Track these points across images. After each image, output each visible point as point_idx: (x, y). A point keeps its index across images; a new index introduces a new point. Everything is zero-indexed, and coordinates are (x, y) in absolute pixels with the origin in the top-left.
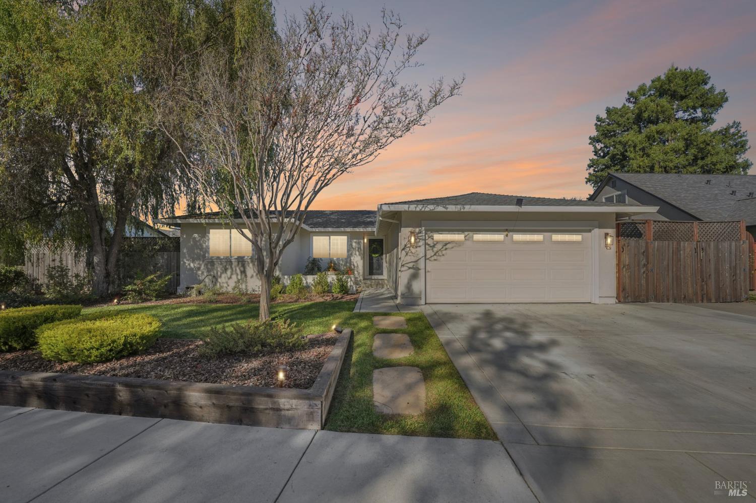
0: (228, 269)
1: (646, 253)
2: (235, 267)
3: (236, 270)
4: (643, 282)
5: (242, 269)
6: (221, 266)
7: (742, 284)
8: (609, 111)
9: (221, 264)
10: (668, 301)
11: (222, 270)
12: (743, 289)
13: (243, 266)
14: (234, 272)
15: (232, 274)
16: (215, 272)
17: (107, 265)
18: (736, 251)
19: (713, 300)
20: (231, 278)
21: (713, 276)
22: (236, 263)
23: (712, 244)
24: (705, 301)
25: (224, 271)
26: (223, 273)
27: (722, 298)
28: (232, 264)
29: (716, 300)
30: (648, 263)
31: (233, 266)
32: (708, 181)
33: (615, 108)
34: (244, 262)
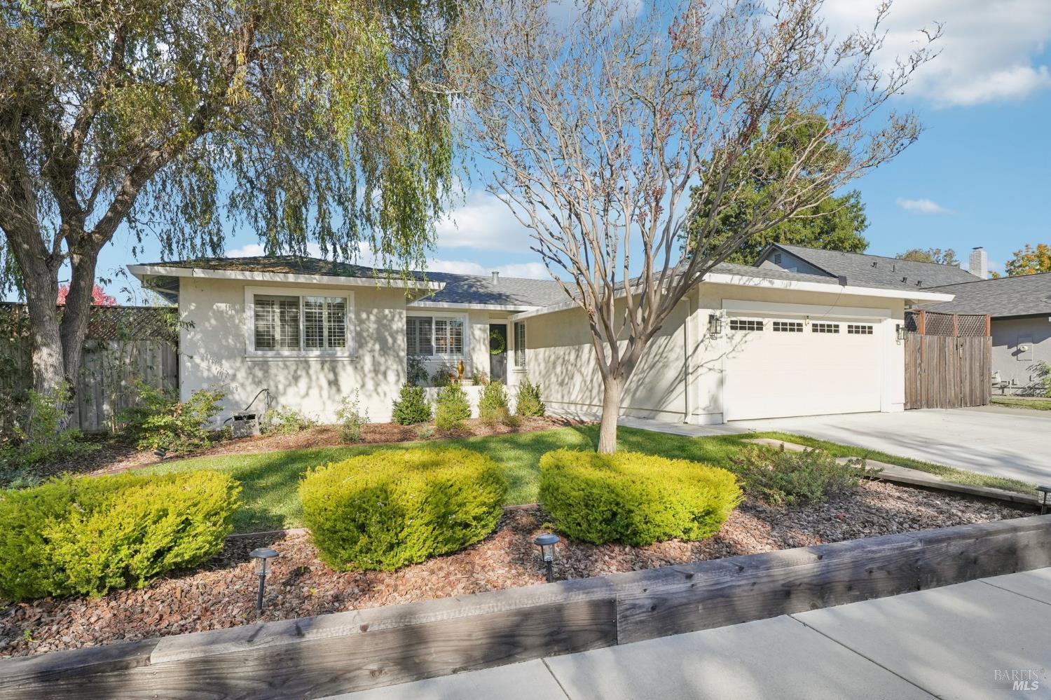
0: (300, 377)
2: (316, 372)
3: (318, 378)
4: (918, 384)
5: (331, 376)
6: (286, 372)
7: (987, 385)
9: (286, 367)
11: (286, 378)
13: (334, 370)
14: (314, 384)
15: (309, 388)
16: (272, 383)
19: (968, 404)
20: (307, 394)
21: (968, 377)
22: (319, 366)
23: (968, 340)
24: (963, 404)
25: (293, 381)
26: (290, 385)
28: (309, 367)
31: (312, 372)
34: (334, 364)
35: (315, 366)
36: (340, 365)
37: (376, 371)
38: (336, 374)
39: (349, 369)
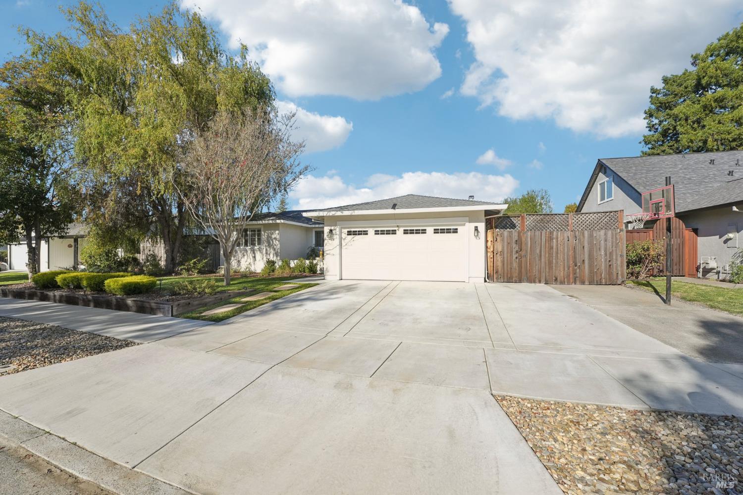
0: (245, 255)
1: (519, 242)
3: (250, 256)
4: (515, 265)
5: (253, 255)
7: (619, 268)
8: (665, 80)
9: (242, 252)
10: (540, 282)
11: (242, 255)
12: (619, 273)
13: (254, 253)
15: (247, 259)
16: (237, 257)
17: (173, 253)
18: (612, 239)
19: (587, 283)
21: (586, 262)
23: (586, 233)
24: (578, 282)
25: (243, 257)
27: (597, 281)
28: (247, 252)
29: (590, 283)
30: (521, 250)
32: (711, 160)
33: (674, 76)
35: (249, 252)
36: (256, 252)
37: (267, 253)
38: (255, 255)
39: (259, 252)
